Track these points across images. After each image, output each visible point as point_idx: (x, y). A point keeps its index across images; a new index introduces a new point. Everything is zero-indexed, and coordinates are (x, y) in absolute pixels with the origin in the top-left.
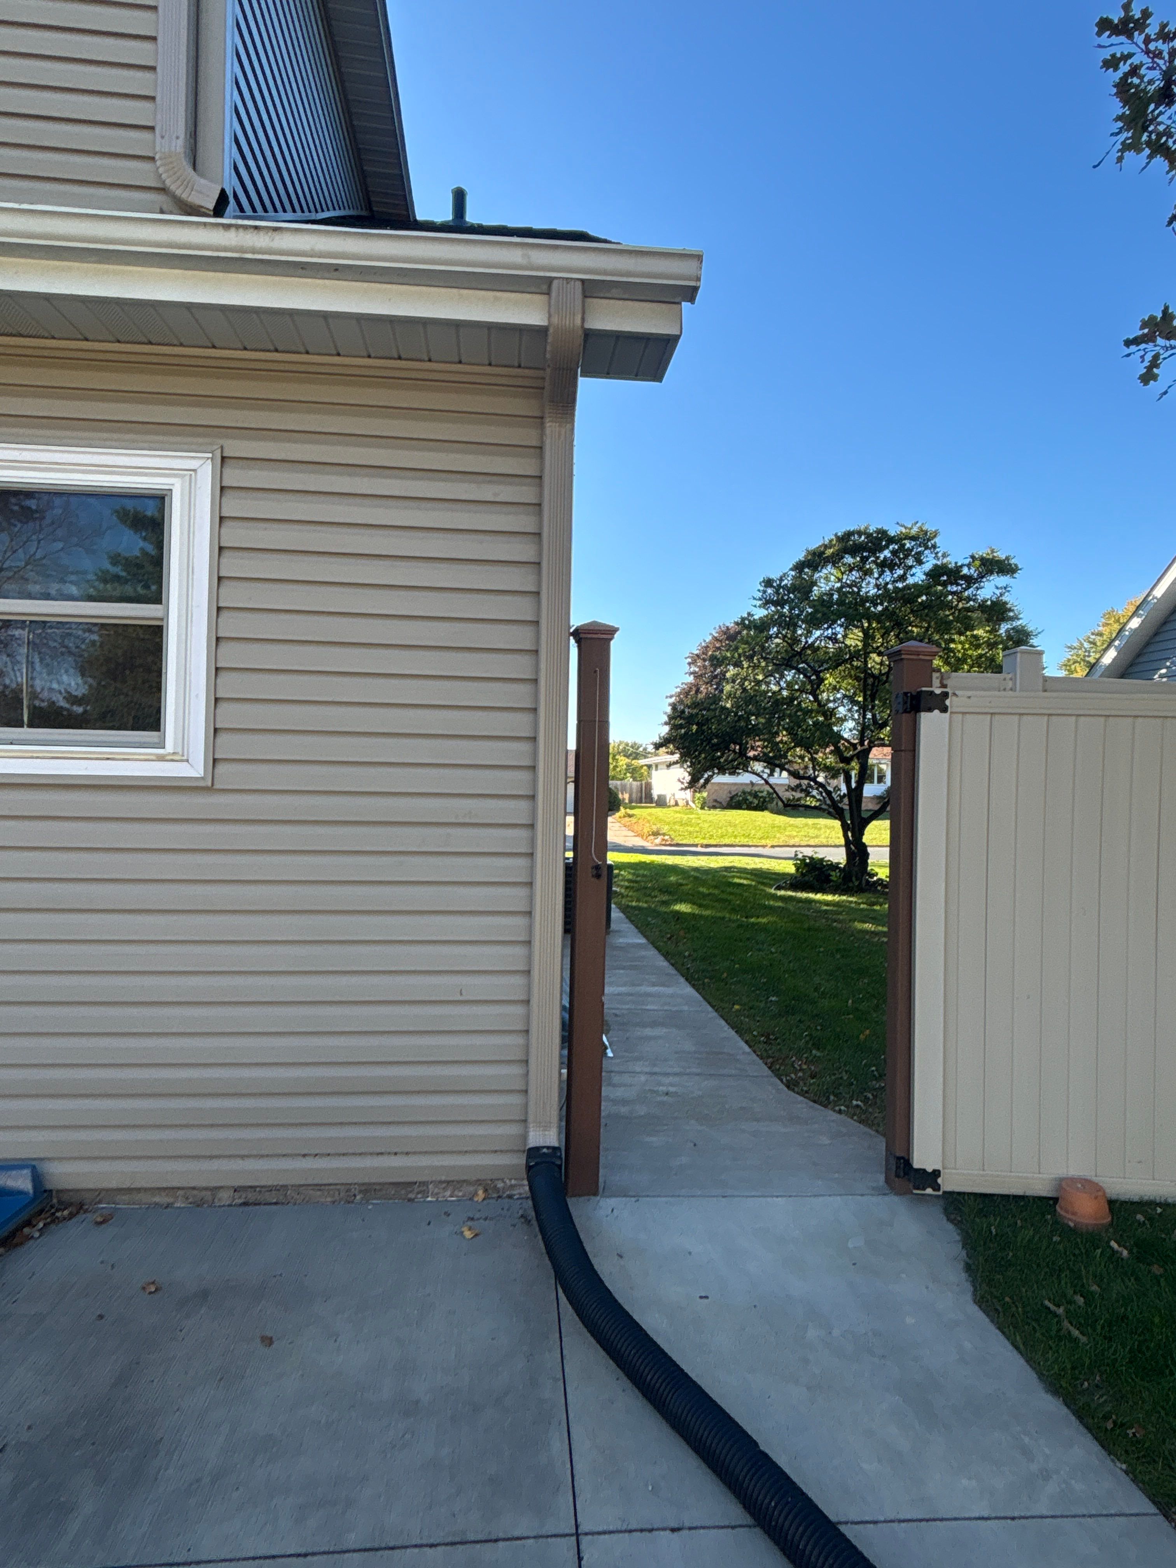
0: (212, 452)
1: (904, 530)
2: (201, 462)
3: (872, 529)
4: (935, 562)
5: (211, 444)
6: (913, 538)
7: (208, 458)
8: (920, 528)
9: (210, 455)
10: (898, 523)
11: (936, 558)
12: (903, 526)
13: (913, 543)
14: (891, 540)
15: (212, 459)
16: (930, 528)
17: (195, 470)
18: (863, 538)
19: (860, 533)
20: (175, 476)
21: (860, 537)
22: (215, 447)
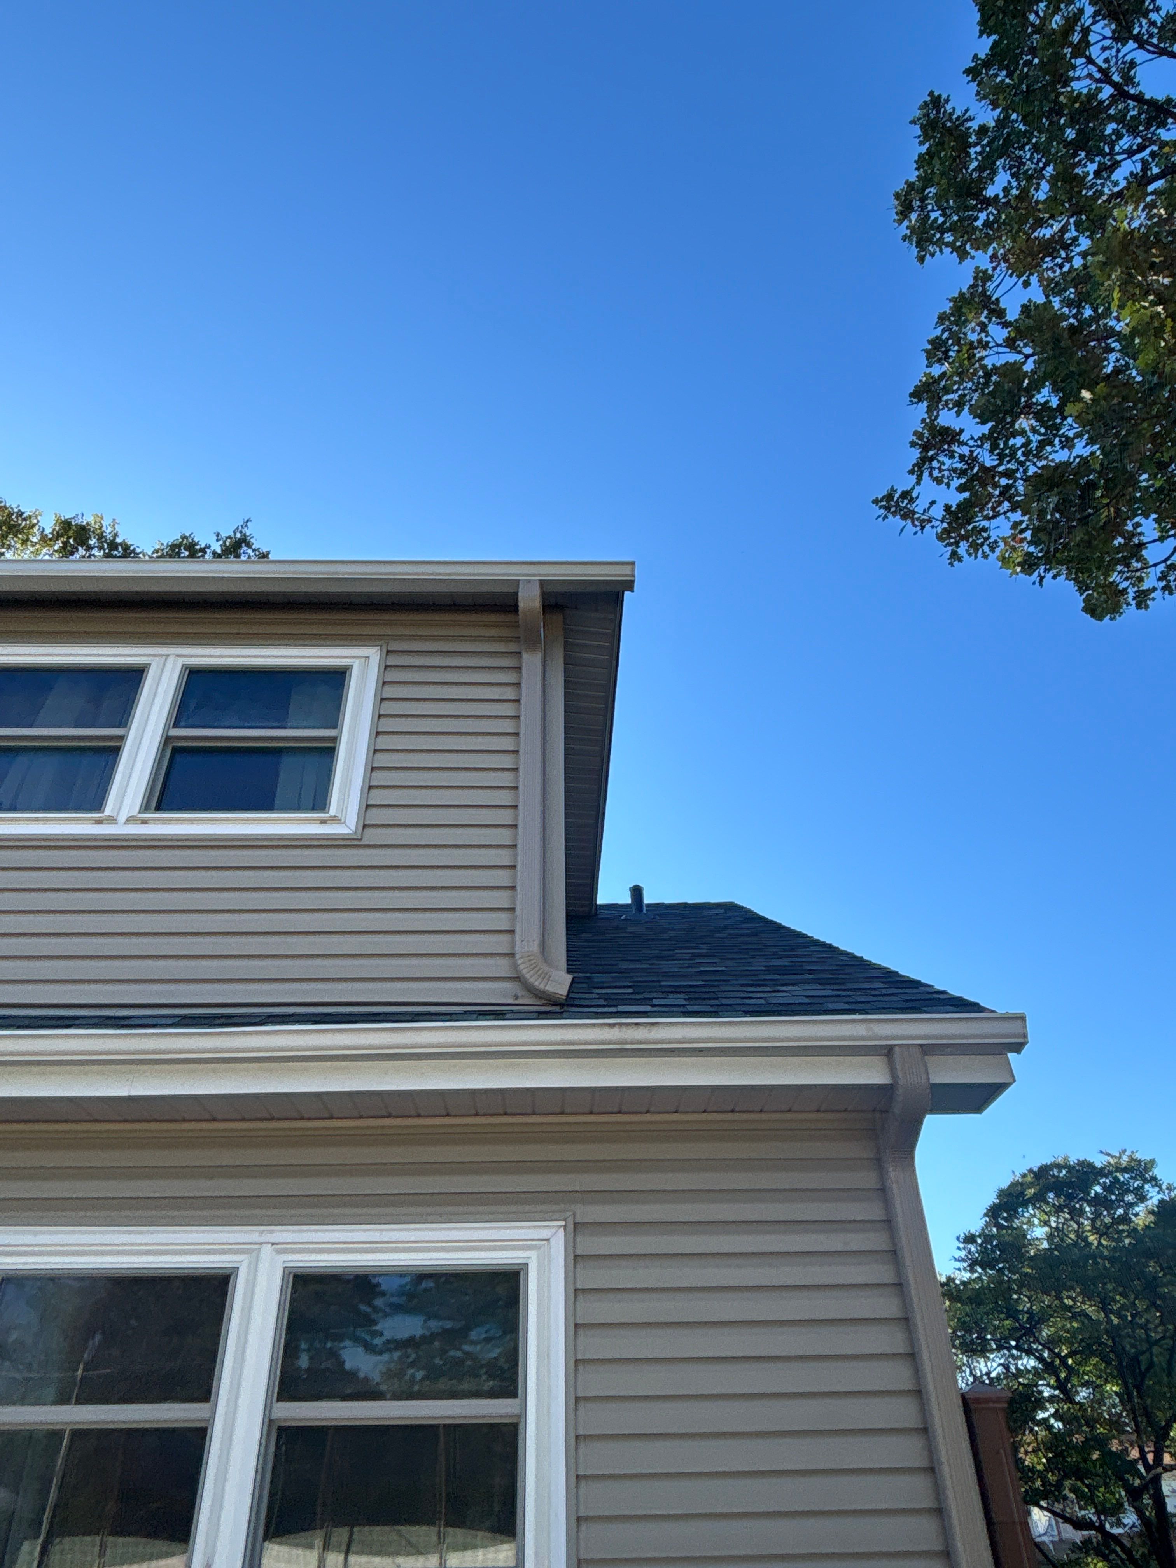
0: (565, 1220)
1: (1112, 1161)
2: (554, 1230)
3: (1073, 1160)
4: (1160, 1197)
5: (565, 1211)
6: (1125, 1170)
7: (561, 1226)
8: (1130, 1157)
9: (563, 1223)
10: (1102, 1152)
11: (1161, 1190)
12: (1109, 1155)
13: (1127, 1176)
14: (1101, 1172)
15: (565, 1227)
16: (1142, 1155)
17: (548, 1240)
18: (1064, 1172)
19: (1059, 1167)
20: (529, 1248)
21: (1060, 1171)
22: (568, 1214)
